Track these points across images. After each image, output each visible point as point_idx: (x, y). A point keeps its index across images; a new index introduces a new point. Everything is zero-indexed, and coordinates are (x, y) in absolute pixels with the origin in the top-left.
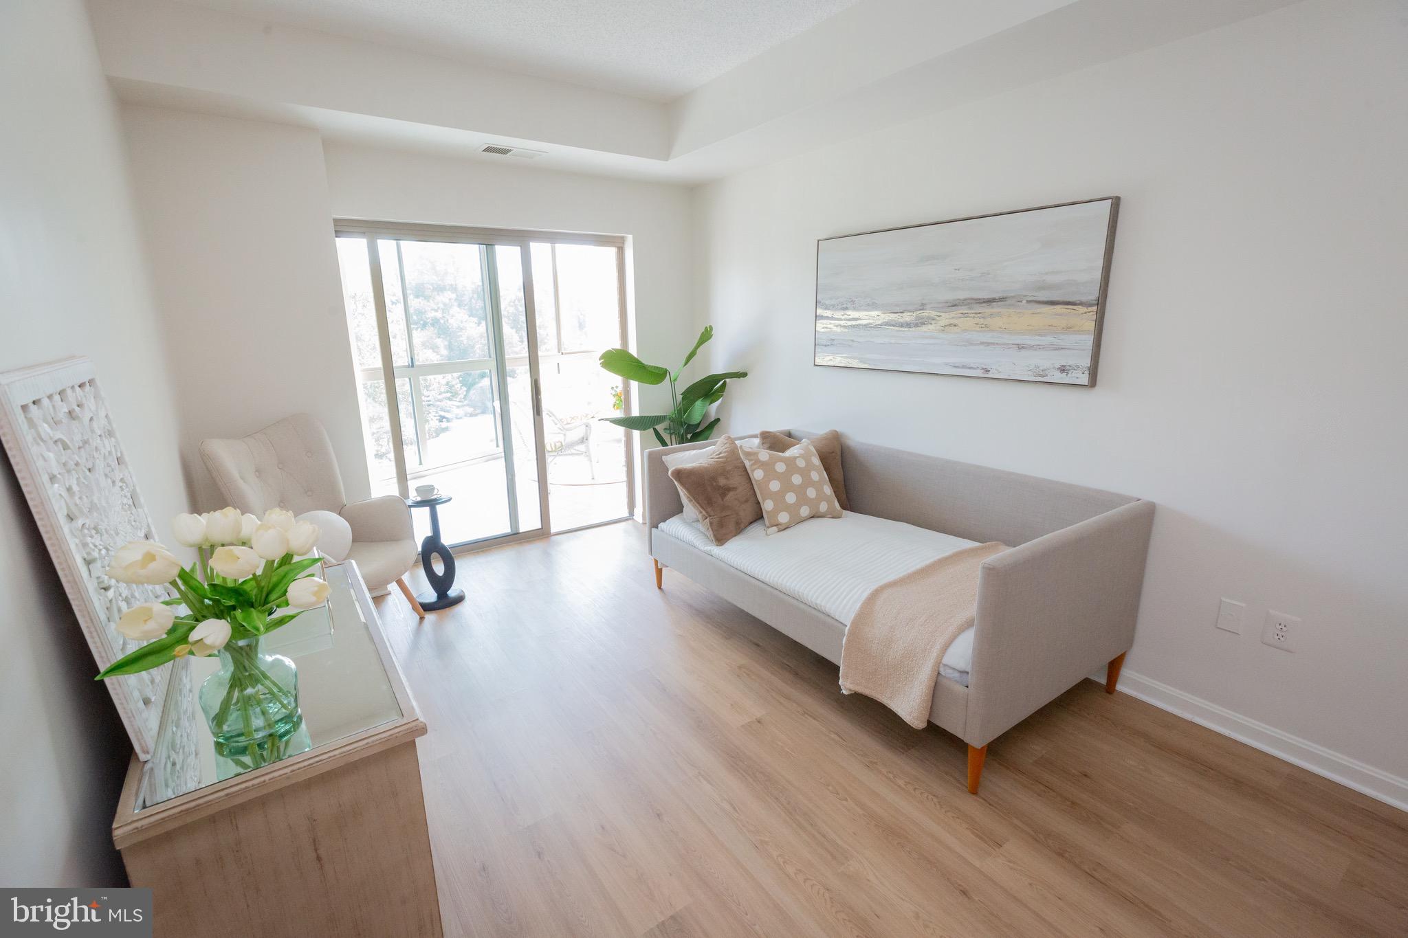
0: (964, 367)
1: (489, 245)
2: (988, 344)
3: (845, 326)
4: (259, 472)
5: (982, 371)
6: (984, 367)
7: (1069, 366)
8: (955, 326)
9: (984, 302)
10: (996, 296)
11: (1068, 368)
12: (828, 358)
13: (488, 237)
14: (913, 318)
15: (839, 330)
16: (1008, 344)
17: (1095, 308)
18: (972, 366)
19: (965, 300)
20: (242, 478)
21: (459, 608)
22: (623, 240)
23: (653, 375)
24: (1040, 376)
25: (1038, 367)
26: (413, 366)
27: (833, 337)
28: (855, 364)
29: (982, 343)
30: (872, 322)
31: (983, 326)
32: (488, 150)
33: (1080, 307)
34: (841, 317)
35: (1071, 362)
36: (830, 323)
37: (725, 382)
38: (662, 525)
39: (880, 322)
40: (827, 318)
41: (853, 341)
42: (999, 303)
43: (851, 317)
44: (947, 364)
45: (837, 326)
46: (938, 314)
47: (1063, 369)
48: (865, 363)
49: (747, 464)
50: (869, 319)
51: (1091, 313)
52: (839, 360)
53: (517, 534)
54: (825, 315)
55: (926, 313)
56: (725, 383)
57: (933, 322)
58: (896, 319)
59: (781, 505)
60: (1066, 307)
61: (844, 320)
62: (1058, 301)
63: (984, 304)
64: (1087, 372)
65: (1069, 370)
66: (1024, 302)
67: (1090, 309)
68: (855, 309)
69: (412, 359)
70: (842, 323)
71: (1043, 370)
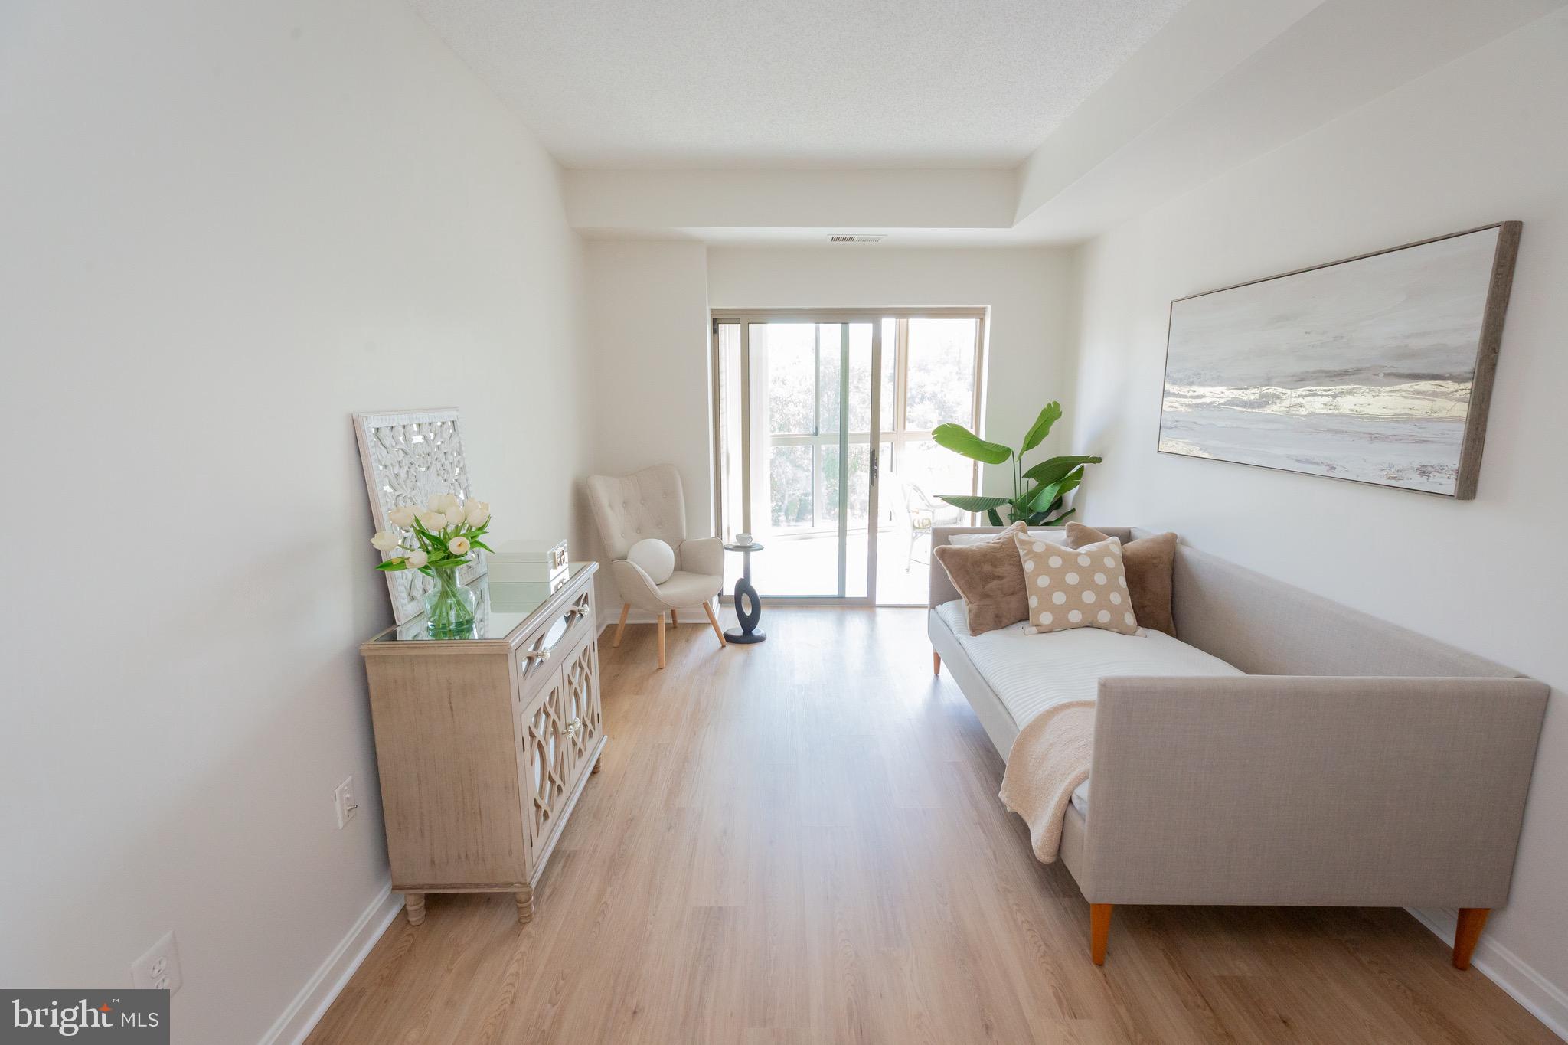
0: (1308, 462)
1: (845, 324)
2: (1336, 432)
3: (1189, 405)
4: (625, 504)
5: (1328, 467)
6: (1329, 463)
7: (1432, 467)
8: (1301, 407)
9: (1335, 376)
10: (1350, 367)
11: (1430, 469)
12: (1170, 444)
13: (843, 316)
14: (1257, 396)
15: (1183, 409)
16: (1360, 432)
17: (1469, 385)
18: (1316, 460)
19: (1314, 372)
20: (610, 505)
21: (756, 647)
22: (983, 311)
23: (994, 454)
24: (1395, 478)
25: (1391, 466)
26: (817, 435)
27: (1177, 418)
28: (1196, 452)
29: (1329, 431)
30: (1215, 400)
31: (1332, 407)
32: (834, 239)
33: (1449, 382)
34: (1186, 394)
35: (1433, 461)
36: (1177, 402)
37: (1083, 467)
38: (939, 608)
39: (1223, 401)
40: (1174, 395)
41: (1196, 423)
42: (1352, 377)
43: (1196, 394)
44: (1289, 457)
45: (1182, 405)
46: (1284, 391)
47: (1423, 471)
48: (1205, 451)
49: (1022, 553)
50: (1213, 397)
51: (1464, 392)
52: (1180, 447)
53: (842, 598)
54: (1172, 391)
55: (1271, 390)
56: (1081, 470)
57: (1278, 401)
58: (1240, 397)
59: (1047, 604)
60: (1433, 382)
61: (1190, 397)
62: (1423, 374)
63: (1334, 379)
64: (1453, 477)
65: (1431, 472)
66: (1382, 375)
67: (1462, 385)
68: (1202, 384)
69: (817, 428)
70: (1187, 401)
71: (1398, 471)
